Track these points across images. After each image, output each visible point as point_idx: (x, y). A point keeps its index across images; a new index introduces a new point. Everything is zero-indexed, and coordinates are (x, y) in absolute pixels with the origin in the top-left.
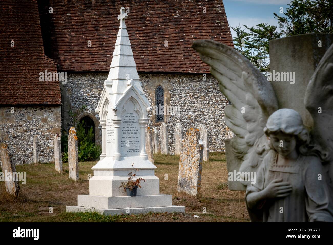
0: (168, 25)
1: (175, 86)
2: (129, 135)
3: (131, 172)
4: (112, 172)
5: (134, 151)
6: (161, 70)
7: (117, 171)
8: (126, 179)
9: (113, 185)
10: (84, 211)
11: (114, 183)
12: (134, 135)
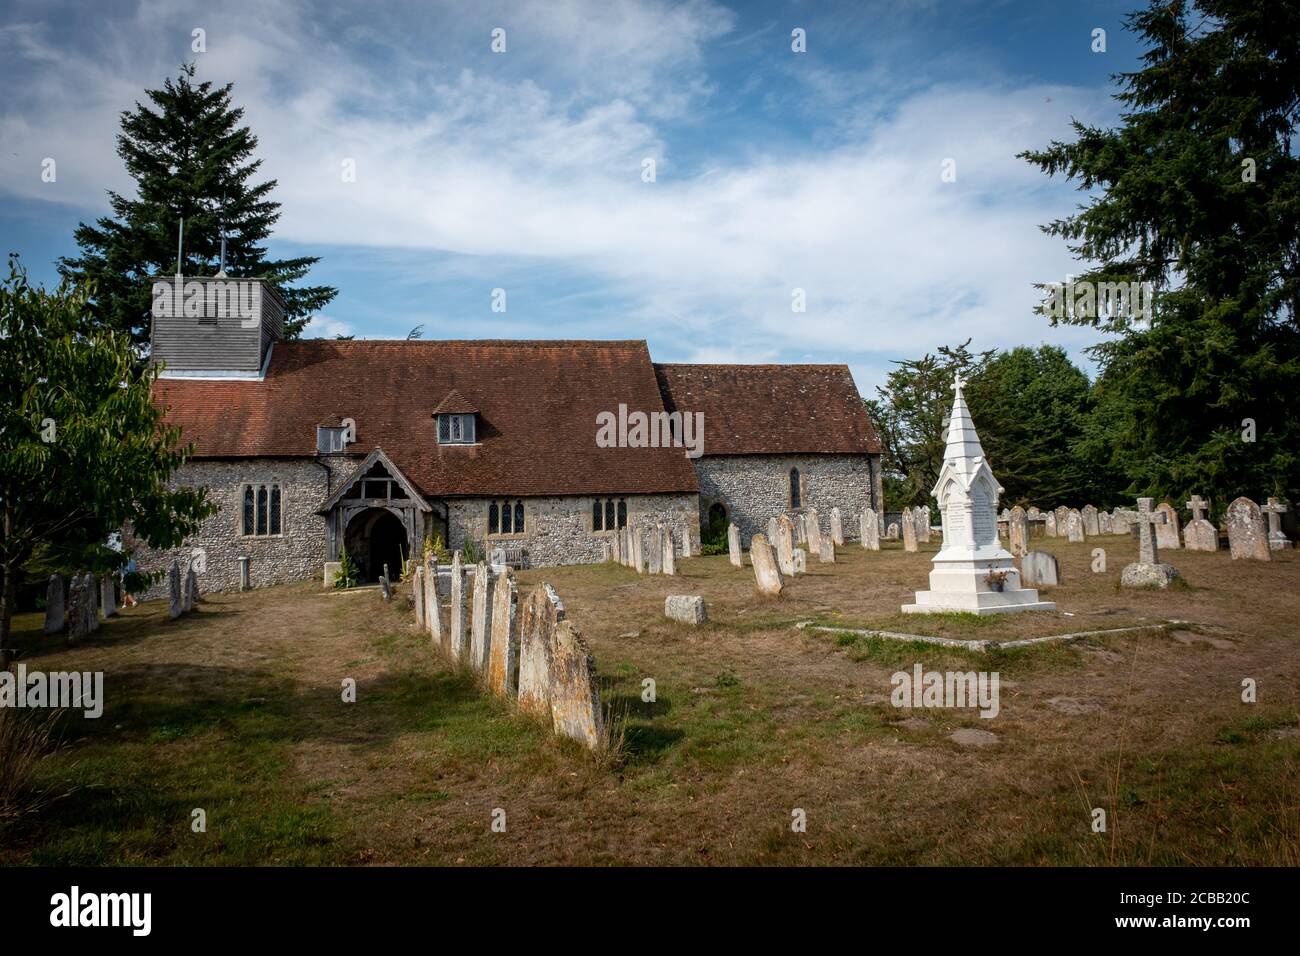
0: (795, 401)
1: (811, 468)
2: (981, 521)
3: (989, 563)
4: (972, 564)
5: (987, 540)
6: (795, 450)
7: (978, 563)
8: (987, 571)
9: (977, 580)
10: (927, 612)
11: (977, 576)
12: (986, 521)
